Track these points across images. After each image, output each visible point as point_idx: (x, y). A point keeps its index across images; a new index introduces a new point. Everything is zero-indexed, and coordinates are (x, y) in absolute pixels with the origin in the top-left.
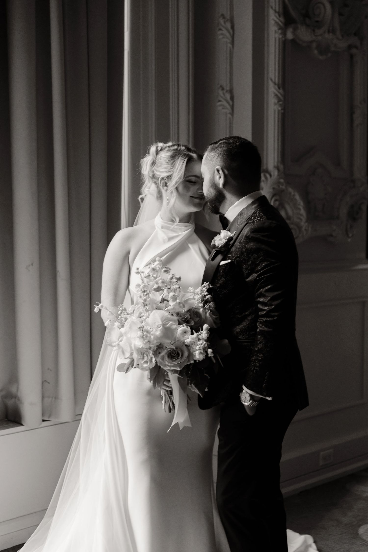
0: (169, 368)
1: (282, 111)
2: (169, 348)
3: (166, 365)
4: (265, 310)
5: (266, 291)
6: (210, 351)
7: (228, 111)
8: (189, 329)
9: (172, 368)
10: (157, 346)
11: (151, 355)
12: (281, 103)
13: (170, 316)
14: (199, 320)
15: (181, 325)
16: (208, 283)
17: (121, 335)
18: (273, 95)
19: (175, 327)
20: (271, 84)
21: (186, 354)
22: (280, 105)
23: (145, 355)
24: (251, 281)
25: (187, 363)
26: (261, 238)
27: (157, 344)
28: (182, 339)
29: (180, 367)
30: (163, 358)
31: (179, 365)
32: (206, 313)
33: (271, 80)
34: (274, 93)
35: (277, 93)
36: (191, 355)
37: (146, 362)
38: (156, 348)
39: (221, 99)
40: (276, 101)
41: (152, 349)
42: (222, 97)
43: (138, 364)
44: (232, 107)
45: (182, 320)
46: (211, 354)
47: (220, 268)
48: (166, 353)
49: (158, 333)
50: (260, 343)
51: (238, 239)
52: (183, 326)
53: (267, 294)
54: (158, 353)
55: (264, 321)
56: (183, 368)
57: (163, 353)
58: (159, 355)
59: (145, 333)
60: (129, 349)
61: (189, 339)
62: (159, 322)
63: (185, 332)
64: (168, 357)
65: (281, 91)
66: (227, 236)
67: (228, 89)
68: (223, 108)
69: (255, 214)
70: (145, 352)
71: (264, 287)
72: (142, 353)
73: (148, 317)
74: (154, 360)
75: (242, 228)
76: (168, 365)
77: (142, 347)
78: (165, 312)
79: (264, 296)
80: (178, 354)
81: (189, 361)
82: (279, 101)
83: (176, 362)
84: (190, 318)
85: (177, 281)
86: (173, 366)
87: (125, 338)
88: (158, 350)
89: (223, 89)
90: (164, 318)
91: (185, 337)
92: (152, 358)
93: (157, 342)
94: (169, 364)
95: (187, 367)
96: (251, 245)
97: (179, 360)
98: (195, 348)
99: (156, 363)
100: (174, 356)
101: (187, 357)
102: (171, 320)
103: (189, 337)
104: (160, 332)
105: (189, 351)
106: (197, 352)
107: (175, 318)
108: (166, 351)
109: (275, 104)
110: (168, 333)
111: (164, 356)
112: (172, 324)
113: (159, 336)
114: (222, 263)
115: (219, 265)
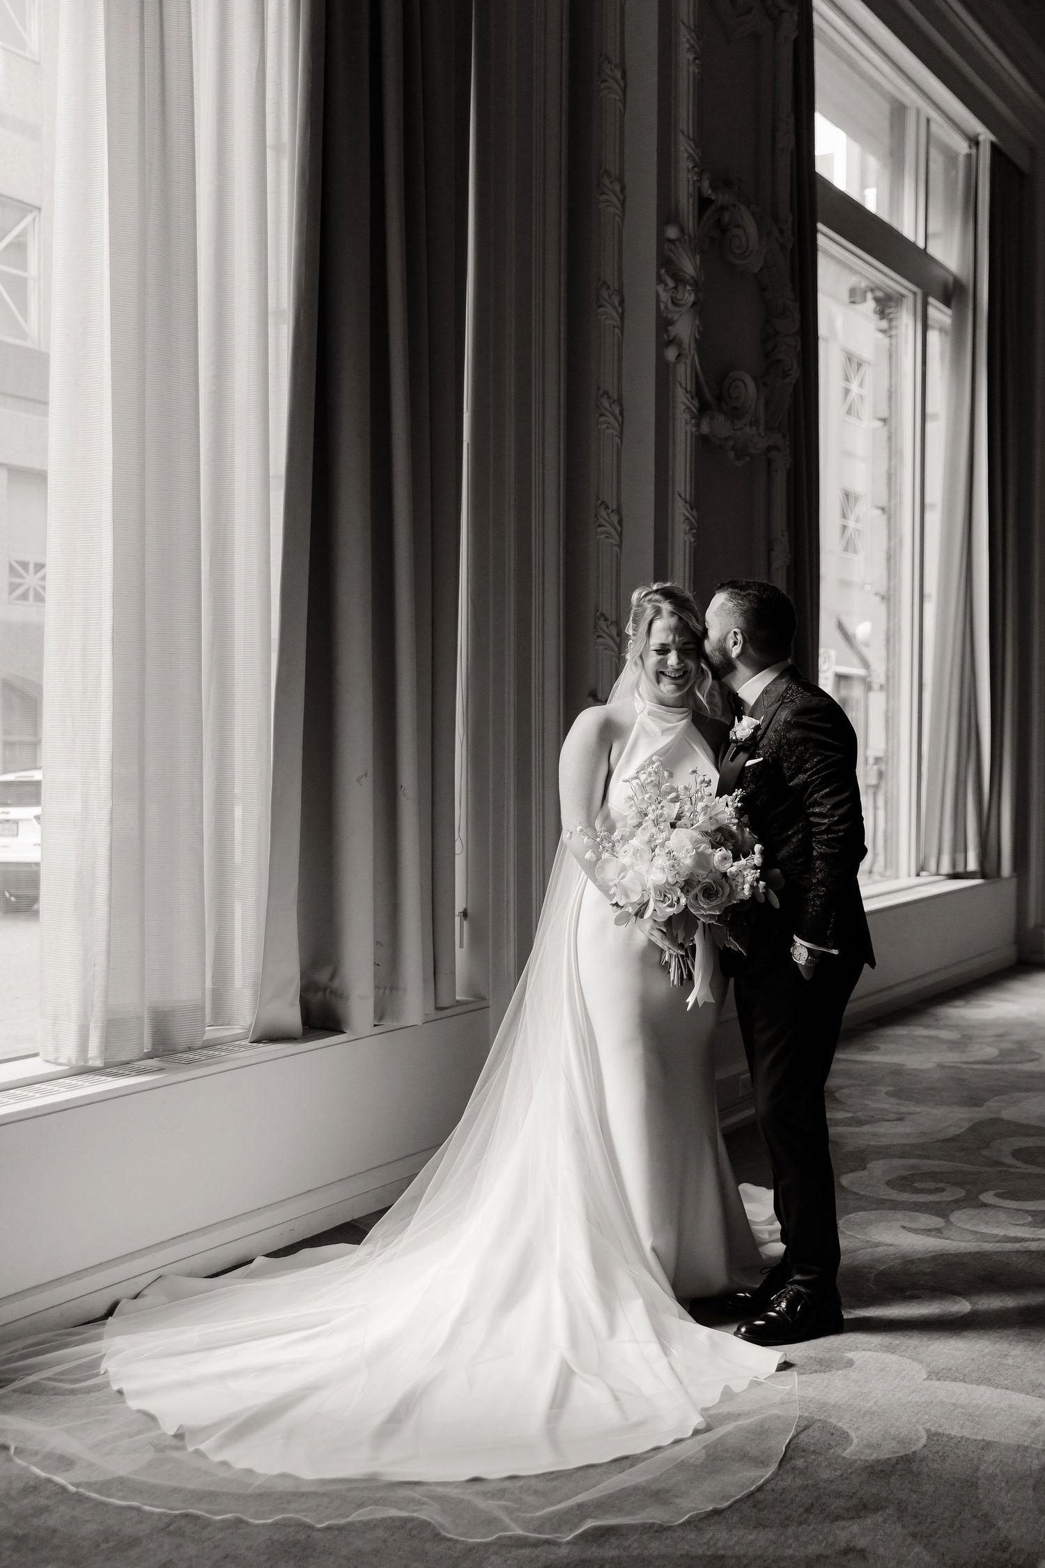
0: (703, 912)
1: (695, 544)
2: (703, 883)
3: (699, 908)
4: (824, 824)
5: (823, 797)
6: (762, 883)
8: (730, 854)
9: (708, 913)
10: (686, 880)
11: (678, 894)
12: (694, 531)
13: (700, 837)
15: (718, 850)
17: (623, 869)
18: (682, 518)
19: (710, 851)
20: (679, 503)
21: (728, 890)
22: (694, 535)
23: (669, 895)
24: (797, 785)
25: (728, 904)
26: (809, 722)
27: (688, 877)
28: (723, 869)
29: (719, 910)
30: (696, 898)
31: (718, 907)
32: (743, 832)
33: (680, 496)
34: (685, 516)
35: (688, 515)
36: (734, 890)
37: (671, 906)
38: (684, 883)
39: (604, 523)
40: (688, 528)
41: (679, 884)
43: (656, 910)
44: (620, 535)
45: (717, 842)
46: (763, 889)
47: (746, 771)
48: (700, 890)
49: (687, 862)
50: (820, 871)
51: (771, 727)
52: (720, 850)
53: (824, 801)
54: (686, 890)
55: (824, 840)
56: (723, 912)
57: (696, 890)
58: (689, 893)
59: (673, 861)
60: (639, 888)
61: (732, 868)
62: (689, 846)
63: (725, 859)
64: (703, 896)
65: (695, 513)
66: (752, 724)
67: (615, 507)
68: (606, 537)
69: (790, 690)
70: (669, 890)
71: (818, 791)
72: (663, 893)
73: (668, 839)
74: (683, 901)
75: (775, 711)
76: (703, 908)
77: (667, 882)
78: (692, 832)
79: (820, 804)
80: (717, 892)
81: (730, 901)
82: (691, 529)
83: (714, 903)
84: (724, 840)
86: (709, 910)
87: (630, 872)
88: (687, 886)
89: (607, 507)
90: (693, 840)
91: (727, 865)
92: (679, 898)
93: (687, 874)
94: (705, 907)
95: (726, 908)
96: (793, 734)
97: (719, 899)
98: (741, 880)
99: (686, 906)
100: (711, 894)
101: (729, 896)
102: (703, 842)
103: (732, 866)
104: (691, 860)
105: (731, 886)
106: (747, 886)
107: (706, 839)
108: (700, 887)
109: (685, 533)
110: (702, 860)
111: (697, 895)
112: (705, 847)
113: (691, 866)
114: (749, 763)
115: (744, 767)
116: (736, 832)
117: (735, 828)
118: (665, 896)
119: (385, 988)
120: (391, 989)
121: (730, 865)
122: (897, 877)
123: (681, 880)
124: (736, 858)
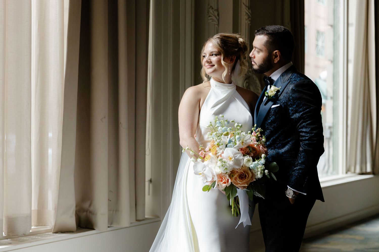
0: (240, 185)
1: (251, 24)
2: (239, 172)
3: (237, 184)
5: (307, 124)
6: (266, 171)
7: (216, 23)
8: (251, 158)
9: (242, 185)
10: (230, 172)
11: (228, 177)
12: (250, 19)
13: (237, 151)
14: (255, 152)
15: (246, 157)
16: (260, 128)
17: (205, 167)
18: (245, 14)
19: (242, 157)
20: (243, 7)
21: (251, 175)
22: (250, 21)
23: (224, 178)
25: (251, 181)
27: (231, 170)
28: (247, 165)
29: (247, 184)
30: (236, 179)
31: (247, 183)
32: (259, 147)
33: (244, 4)
34: (246, 12)
35: (247, 12)
36: (253, 175)
37: (225, 183)
38: (230, 173)
40: (247, 18)
41: (228, 174)
42: (212, 14)
43: (219, 185)
44: (218, 20)
45: (245, 153)
46: (267, 173)
47: (271, 110)
48: (237, 176)
49: (231, 163)
52: (247, 157)
53: (308, 126)
54: (231, 176)
56: (249, 185)
57: (236, 176)
58: (232, 177)
59: (223, 163)
60: (211, 176)
61: (252, 165)
62: (231, 155)
63: (249, 161)
64: (239, 178)
65: (250, 11)
68: (212, 21)
69: (293, 76)
70: (223, 176)
72: (221, 177)
73: (223, 153)
74: (230, 181)
75: (286, 85)
76: (239, 184)
77: (222, 173)
78: (234, 149)
79: (306, 128)
80: (246, 176)
81: (252, 180)
82: (249, 18)
83: (244, 181)
84: (250, 152)
85: (240, 128)
86: (242, 184)
87: (207, 169)
88: (232, 174)
89: (212, 9)
90: (234, 153)
91: (249, 164)
92: (228, 180)
93: (231, 169)
94: (240, 183)
95: (251, 183)
97: (246, 179)
98: (256, 170)
99: (231, 183)
100: (243, 177)
101: (252, 177)
102: (239, 153)
103: (252, 164)
104: (233, 162)
105: (252, 173)
106: (259, 173)
107: (240, 152)
108: (237, 174)
109: (246, 20)
110: (237, 162)
111: (236, 178)
112: (239, 156)
113: (232, 165)
114: (273, 106)
115: (270, 108)
116: (256, 147)
117: (256, 146)
118: (222, 179)
119: (113, 211)
120: (116, 211)
121: (251, 163)
122: (338, 173)
123: (229, 172)
124: (254, 161)
